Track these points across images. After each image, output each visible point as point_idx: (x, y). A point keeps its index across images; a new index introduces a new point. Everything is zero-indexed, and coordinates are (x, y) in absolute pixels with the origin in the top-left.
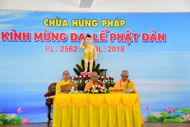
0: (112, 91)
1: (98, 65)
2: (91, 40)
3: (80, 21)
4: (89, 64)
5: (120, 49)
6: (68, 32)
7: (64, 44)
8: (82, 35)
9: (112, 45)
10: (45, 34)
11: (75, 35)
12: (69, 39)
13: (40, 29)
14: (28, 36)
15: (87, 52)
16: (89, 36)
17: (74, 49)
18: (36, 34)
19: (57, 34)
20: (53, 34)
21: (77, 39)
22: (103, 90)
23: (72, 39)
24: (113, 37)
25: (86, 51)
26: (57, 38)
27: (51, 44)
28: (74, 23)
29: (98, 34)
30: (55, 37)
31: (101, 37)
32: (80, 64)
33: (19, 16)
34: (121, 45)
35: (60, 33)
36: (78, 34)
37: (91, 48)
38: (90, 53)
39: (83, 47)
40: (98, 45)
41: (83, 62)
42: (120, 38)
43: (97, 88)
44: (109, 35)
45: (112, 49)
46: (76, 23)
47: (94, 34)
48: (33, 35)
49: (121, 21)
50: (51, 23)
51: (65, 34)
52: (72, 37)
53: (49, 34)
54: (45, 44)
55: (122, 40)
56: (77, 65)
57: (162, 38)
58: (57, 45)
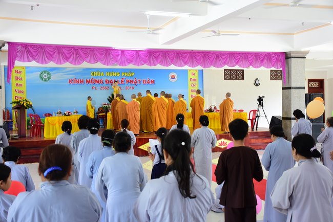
3: (110, 73)
6: (104, 79)
7: (102, 86)
9: (128, 86)
10: (92, 80)
13: (89, 78)
14: (83, 81)
17: (107, 88)
20: (96, 80)
21: (109, 83)
24: (128, 81)
25: (115, 89)
26: (98, 82)
27: (95, 85)
28: (107, 74)
29: (120, 80)
30: (97, 82)
31: (122, 82)
32: (111, 96)
33: (78, 71)
34: (132, 86)
35: (99, 79)
36: (110, 80)
38: (117, 91)
42: (132, 82)
48: (85, 81)
49: (132, 73)
50: (95, 74)
52: (106, 82)
54: (92, 85)
56: (109, 97)
57: (153, 82)
58: (98, 86)
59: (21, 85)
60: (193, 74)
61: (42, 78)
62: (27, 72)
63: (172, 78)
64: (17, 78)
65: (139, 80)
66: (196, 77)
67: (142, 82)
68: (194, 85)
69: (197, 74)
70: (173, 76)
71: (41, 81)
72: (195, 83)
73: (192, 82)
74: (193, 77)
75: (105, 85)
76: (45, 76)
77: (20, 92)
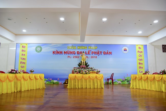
0: (91, 73)
1: (87, 63)
2: (84, 54)
3: (80, 47)
4: (83, 62)
5: (95, 57)
6: (76, 51)
7: (74, 55)
8: (81, 52)
10: (68, 52)
11: (79, 52)
12: (76, 53)
13: (66, 50)
14: (62, 53)
15: (83, 58)
16: (83, 52)
17: (78, 57)
18: (64, 52)
19: (72, 52)
20: (71, 52)
21: (79, 53)
22: (88, 72)
23: (77, 54)
26: (72, 53)
27: (69, 55)
28: (78, 48)
30: (71, 53)
31: (88, 53)
32: (80, 63)
33: (59, 46)
34: (96, 56)
35: (73, 51)
37: (84, 56)
39: (81, 56)
40: (87, 55)
41: (81, 62)
42: (95, 53)
43: (85, 72)
44: (91, 52)
45: (92, 57)
46: (79, 48)
47: (86, 52)
48: (63, 52)
49: (96, 47)
50: (70, 48)
51: (75, 52)
52: (77, 53)
53: (69, 52)
54: (68, 55)
55: (96, 54)
56: (79, 63)
57: (111, 53)
58: (72, 56)
59: (25, 55)
60: (139, 48)
61: (36, 51)
62: (29, 47)
63: (124, 51)
64: (23, 51)
65: (101, 52)
66: (142, 50)
67: (103, 53)
68: (141, 56)
69: (142, 47)
70: (126, 49)
71: (36, 52)
72: (141, 54)
73: (139, 54)
74: (140, 50)
75: (76, 55)
76: (39, 49)
77: (23, 59)
